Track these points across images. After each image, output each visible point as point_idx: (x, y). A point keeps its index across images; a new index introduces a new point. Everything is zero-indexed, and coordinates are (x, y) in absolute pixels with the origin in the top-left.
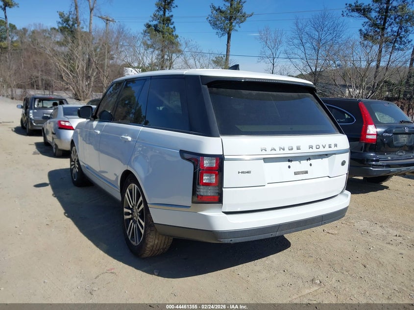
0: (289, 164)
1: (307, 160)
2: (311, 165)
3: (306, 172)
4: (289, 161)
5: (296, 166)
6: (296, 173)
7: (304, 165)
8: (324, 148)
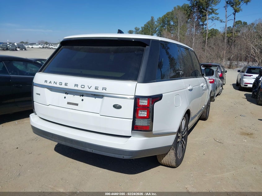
0: (65, 95)
1: (80, 96)
2: (82, 100)
3: (77, 105)
4: (66, 93)
5: (71, 98)
6: (69, 103)
7: (76, 99)
8: (89, 88)
